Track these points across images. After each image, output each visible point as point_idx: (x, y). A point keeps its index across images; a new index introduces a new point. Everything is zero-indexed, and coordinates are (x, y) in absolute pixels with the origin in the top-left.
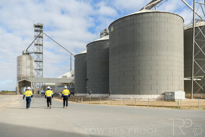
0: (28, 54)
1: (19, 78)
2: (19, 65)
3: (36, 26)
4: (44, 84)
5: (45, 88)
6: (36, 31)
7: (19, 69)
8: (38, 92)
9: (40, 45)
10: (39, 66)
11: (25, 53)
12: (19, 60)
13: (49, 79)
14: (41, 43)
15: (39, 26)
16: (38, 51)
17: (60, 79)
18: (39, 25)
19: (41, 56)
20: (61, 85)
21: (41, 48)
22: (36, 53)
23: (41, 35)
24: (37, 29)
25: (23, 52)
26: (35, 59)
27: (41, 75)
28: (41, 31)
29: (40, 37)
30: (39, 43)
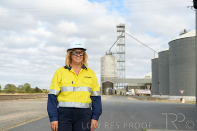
0: (111, 54)
1: (102, 79)
2: (102, 66)
3: (118, 27)
4: (126, 84)
5: (127, 88)
6: (118, 31)
7: (102, 70)
8: (121, 93)
9: (122, 45)
10: (122, 66)
11: (108, 53)
12: (102, 60)
13: (130, 79)
14: (124, 44)
15: (121, 27)
16: (121, 51)
17: (142, 79)
18: (121, 25)
19: (124, 56)
20: (144, 86)
21: (123, 48)
22: (118, 53)
23: (123, 35)
24: (119, 29)
25: (106, 53)
26: (118, 60)
27: (124, 75)
28: (123, 31)
29: (122, 37)
30: (121, 43)
